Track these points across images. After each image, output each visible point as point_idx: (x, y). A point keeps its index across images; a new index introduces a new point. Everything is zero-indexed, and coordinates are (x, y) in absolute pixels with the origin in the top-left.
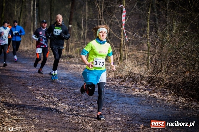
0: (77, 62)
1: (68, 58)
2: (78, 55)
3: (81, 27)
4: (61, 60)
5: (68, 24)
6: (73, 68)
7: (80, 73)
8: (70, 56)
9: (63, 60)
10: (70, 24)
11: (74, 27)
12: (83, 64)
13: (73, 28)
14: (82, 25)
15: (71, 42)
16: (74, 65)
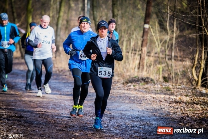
0: (158, 90)
1: (143, 82)
2: (159, 78)
3: (167, 28)
4: (130, 86)
5: (143, 23)
6: (151, 100)
7: (163, 110)
8: (147, 80)
9: (134, 86)
10: (146, 23)
11: (152, 28)
12: (168, 94)
13: (152, 30)
14: (168, 24)
15: (148, 54)
16: (153, 95)
